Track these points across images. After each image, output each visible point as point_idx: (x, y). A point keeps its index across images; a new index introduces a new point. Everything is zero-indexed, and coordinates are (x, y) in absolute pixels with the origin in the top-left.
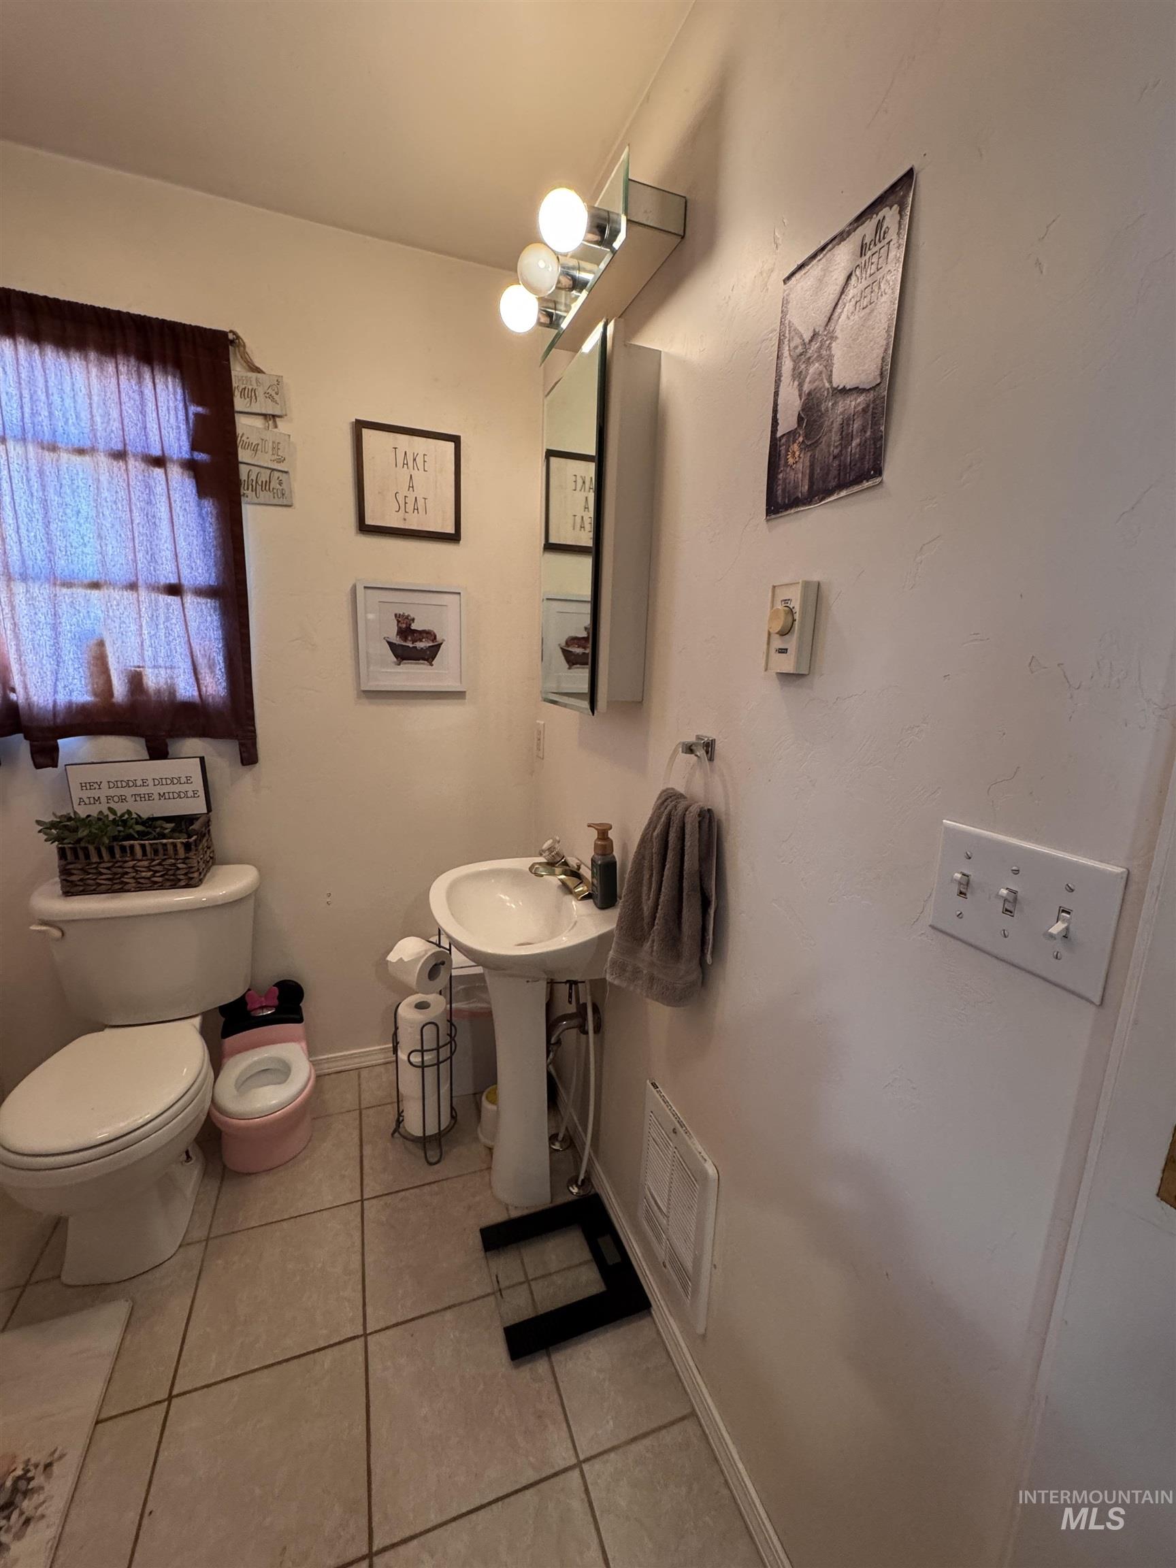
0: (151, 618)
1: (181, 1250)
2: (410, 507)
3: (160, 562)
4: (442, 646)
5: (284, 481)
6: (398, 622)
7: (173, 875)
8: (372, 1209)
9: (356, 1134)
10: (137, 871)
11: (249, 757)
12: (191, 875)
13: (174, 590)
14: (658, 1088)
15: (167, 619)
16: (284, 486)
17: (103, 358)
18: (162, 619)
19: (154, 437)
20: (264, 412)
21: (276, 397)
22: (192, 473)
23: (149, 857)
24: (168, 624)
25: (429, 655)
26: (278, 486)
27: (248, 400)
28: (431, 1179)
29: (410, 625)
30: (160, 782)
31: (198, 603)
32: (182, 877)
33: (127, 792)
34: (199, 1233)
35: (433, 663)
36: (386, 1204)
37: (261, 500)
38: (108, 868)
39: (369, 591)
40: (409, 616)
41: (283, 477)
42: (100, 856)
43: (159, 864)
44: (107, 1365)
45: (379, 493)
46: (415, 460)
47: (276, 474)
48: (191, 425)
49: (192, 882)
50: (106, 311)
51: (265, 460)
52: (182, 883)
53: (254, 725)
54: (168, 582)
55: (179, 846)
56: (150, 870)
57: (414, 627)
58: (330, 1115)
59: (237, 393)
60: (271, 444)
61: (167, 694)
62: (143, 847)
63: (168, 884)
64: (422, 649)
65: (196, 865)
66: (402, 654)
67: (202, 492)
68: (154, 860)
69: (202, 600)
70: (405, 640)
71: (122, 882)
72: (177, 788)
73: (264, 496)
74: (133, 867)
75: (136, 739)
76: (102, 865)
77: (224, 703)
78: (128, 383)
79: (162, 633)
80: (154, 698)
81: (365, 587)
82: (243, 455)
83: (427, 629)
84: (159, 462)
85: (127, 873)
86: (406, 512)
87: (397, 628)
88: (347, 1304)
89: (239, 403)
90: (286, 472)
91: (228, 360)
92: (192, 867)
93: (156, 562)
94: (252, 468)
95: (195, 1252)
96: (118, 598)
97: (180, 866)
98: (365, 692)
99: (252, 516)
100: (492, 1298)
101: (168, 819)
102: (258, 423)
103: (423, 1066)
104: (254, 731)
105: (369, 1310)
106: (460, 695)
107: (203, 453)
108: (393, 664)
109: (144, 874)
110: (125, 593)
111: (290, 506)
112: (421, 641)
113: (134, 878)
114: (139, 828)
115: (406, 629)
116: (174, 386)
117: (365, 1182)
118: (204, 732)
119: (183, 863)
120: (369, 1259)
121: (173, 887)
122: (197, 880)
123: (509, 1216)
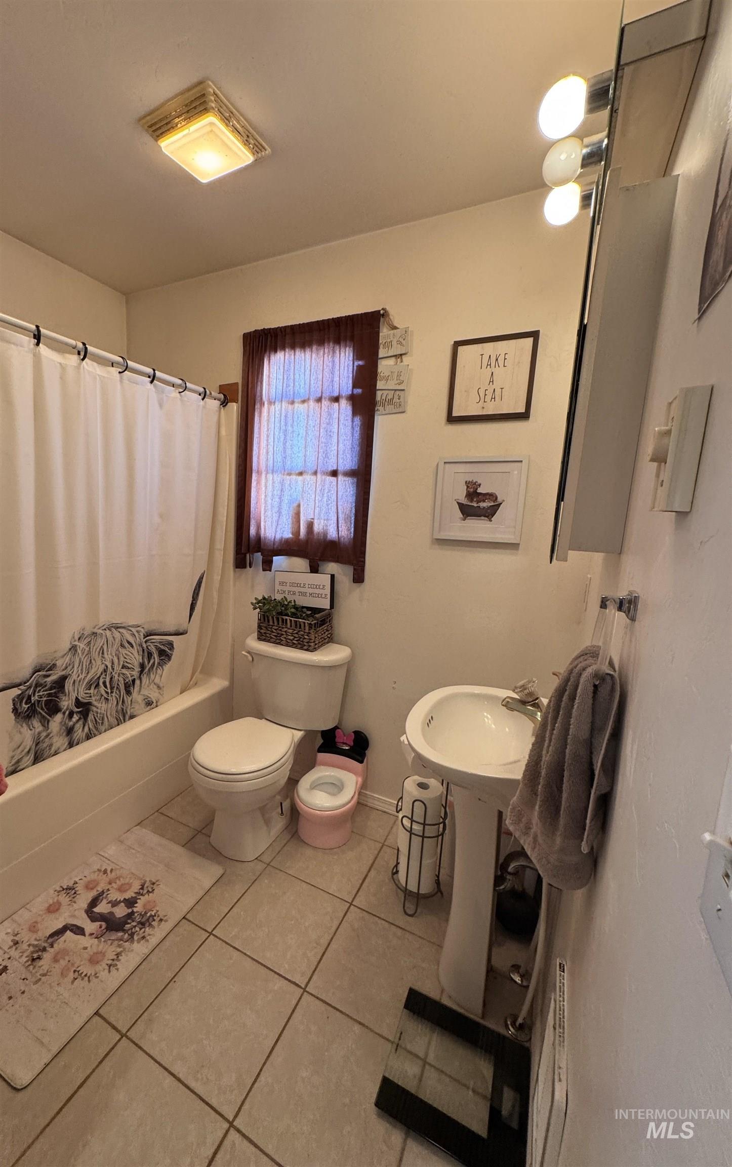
0: (321, 491)
1: (256, 861)
2: (488, 398)
3: (330, 458)
4: (502, 506)
5: (402, 397)
6: (468, 487)
7: (302, 641)
8: (354, 913)
9: (372, 858)
10: (287, 634)
11: (359, 578)
12: (310, 644)
13: (334, 473)
14: (564, 972)
15: (329, 491)
16: (402, 399)
17: (319, 348)
18: (326, 491)
19: (336, 386)
20: (395, 354)
21: (404, 342)
22: (351, 402)
23: (293, 628)
24: (329, 494)
25: (489, 514)
26: (398, 401)
27: (387, 349)
28: (401, 924)
29: (477, 489)
30: (311, 586)
31: (344, 481)
32: (306, 644)
33: (296, 589)
34: (267, 858)
35: (492, 519)
36: (363, 917)
37: (387, 412)
38: (276, 630)
39: (447, 465)
40: (476, 482)
41: (401, 393)
42: (274, 622)
43: (297, 633)
44: (201, 893)
45: (465, 391)
46: (497, 360)
47: (398, 392)
48: (354, 373)
49: (310, 648)
50: (323, 321)
51: (392, 385)
52: (305, 648)
53: (364, 558)
54: (332, 469)
55: (306, 624)
56: (292, 636)
57: (479, 490)
58: (364, 837)
59: (381, 346)
60: (396, 374)
61: (322, 535)
62: (291, 621)
63: (299, 646)
64: (484, 508)
65: (313, 638)
66: (467, 511)
67: (355, 413)
68: (295, 630)
69: (347, 479)
70: (472, 501)
71: (280, 639)
72: (317, 591)
73: (390, 408)
74: (286, 632)
75: (305, 560)
76: (274, 627)
77: (350, 542)
78: (328, 359)
79: (325, 499)
80: (316, 537)
81: (445, 463)
82: (380, 385)
83: (490, 491)
84: (336, 399)
85: (283, 635)
86: (485, 402)
87: (465, 492)
88: (306, 961)
89: (382, 353)
90: (403, 390)
91: (379, 328)
92: (311, 639)
93: (328, 458)
94: (384, 392)
95: (260, 867)
96: (308, 480)
97: (306, 637)
98: (437, 539)
99: (381, 422)
100: (390, 1045)
101: (308, 608)
102: (391, 362)
103: (411, 832)
104: (364, 562)
105: (315, 977)
106: (514, 546)
107: (358, 388)
108: (459, 520)
109: (289, 637)
110: (312, 477)
111: (404, 412)
112: (484, 501)
113: (285, 638)
114: (293, 610)
115: (473, 492)
116: (349, 353)
117: (360, 893)
118: (337, 560)
119: (307, 635)
120: (333, 946)
121: (301, 648)
122: (313, 648)
123: (441, 999)
